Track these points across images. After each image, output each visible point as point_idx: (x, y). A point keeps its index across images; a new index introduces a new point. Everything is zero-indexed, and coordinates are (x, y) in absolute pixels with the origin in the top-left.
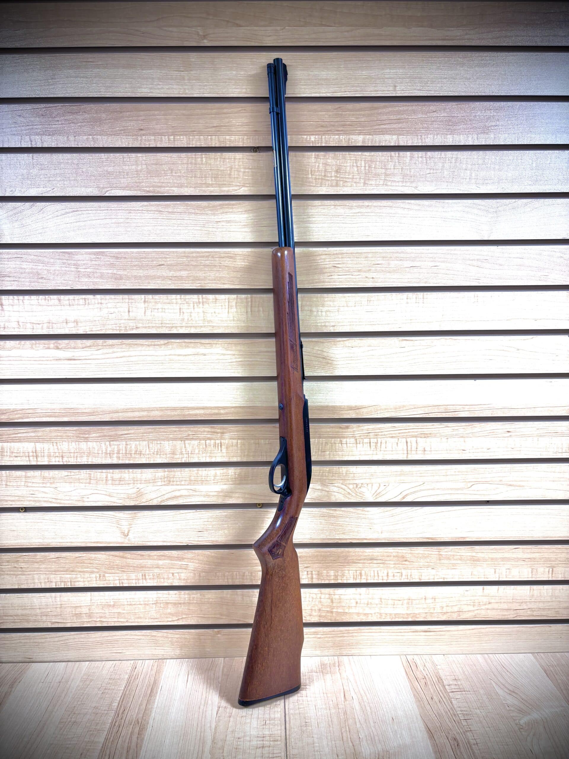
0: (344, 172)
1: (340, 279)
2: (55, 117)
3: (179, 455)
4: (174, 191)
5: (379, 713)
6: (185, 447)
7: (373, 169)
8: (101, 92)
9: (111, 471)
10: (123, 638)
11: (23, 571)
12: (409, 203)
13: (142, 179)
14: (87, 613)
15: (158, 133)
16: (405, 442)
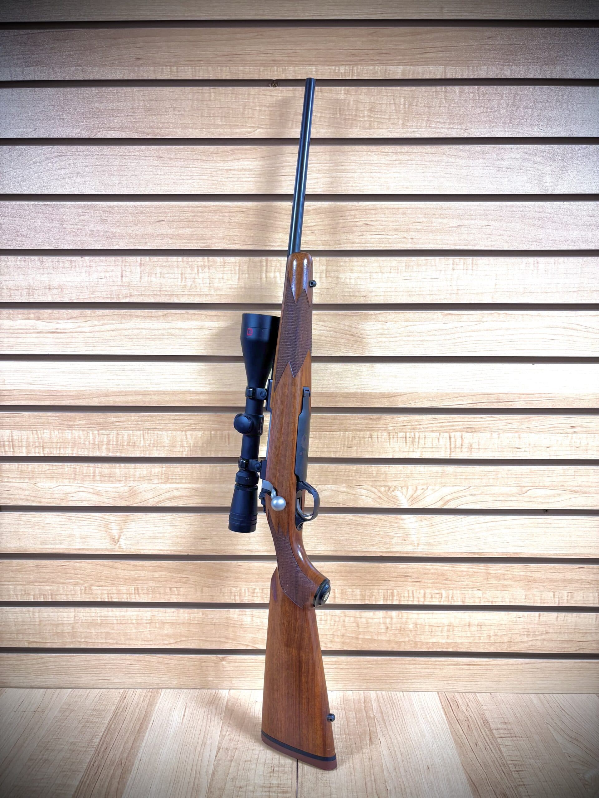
1: (373, 240)
2: (39, 46)
3: (179, 448)
4: (176, 132)
5: (411, 760)
6: (186, 439)
8: (92, 15)
9: (100, 465)
10: (112, 662)
12: (456, 149)
13: (140, 119)
14: (69, 632)
16: (448, 437)
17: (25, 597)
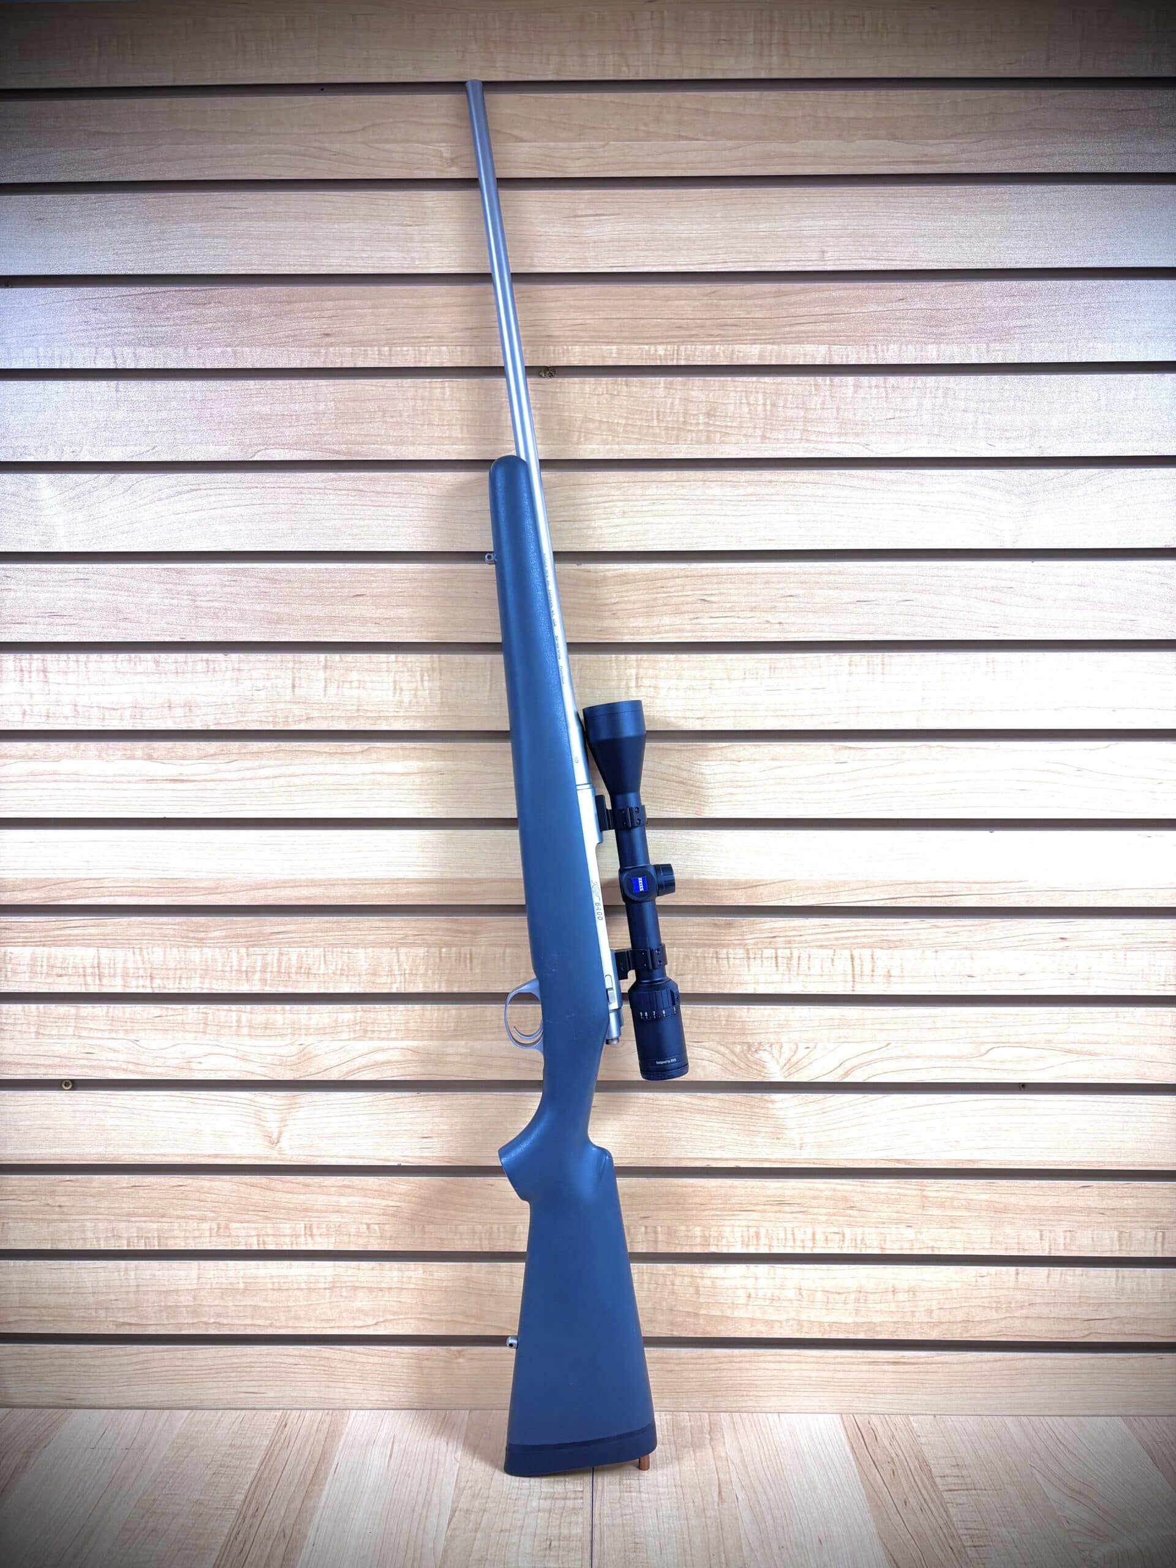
0: (723, 414)
1: (714, 626)
2: (162, 312)
3: (385, 978)
4: (388, 451)
5: (791, 1530)
7: (780, 409)
8: (252, 265)
10: (263, 1360)
11: (63, 1213)
12: (852, 476)
15: (360, 341)
16: (849, 957)
17: (112, 1241)
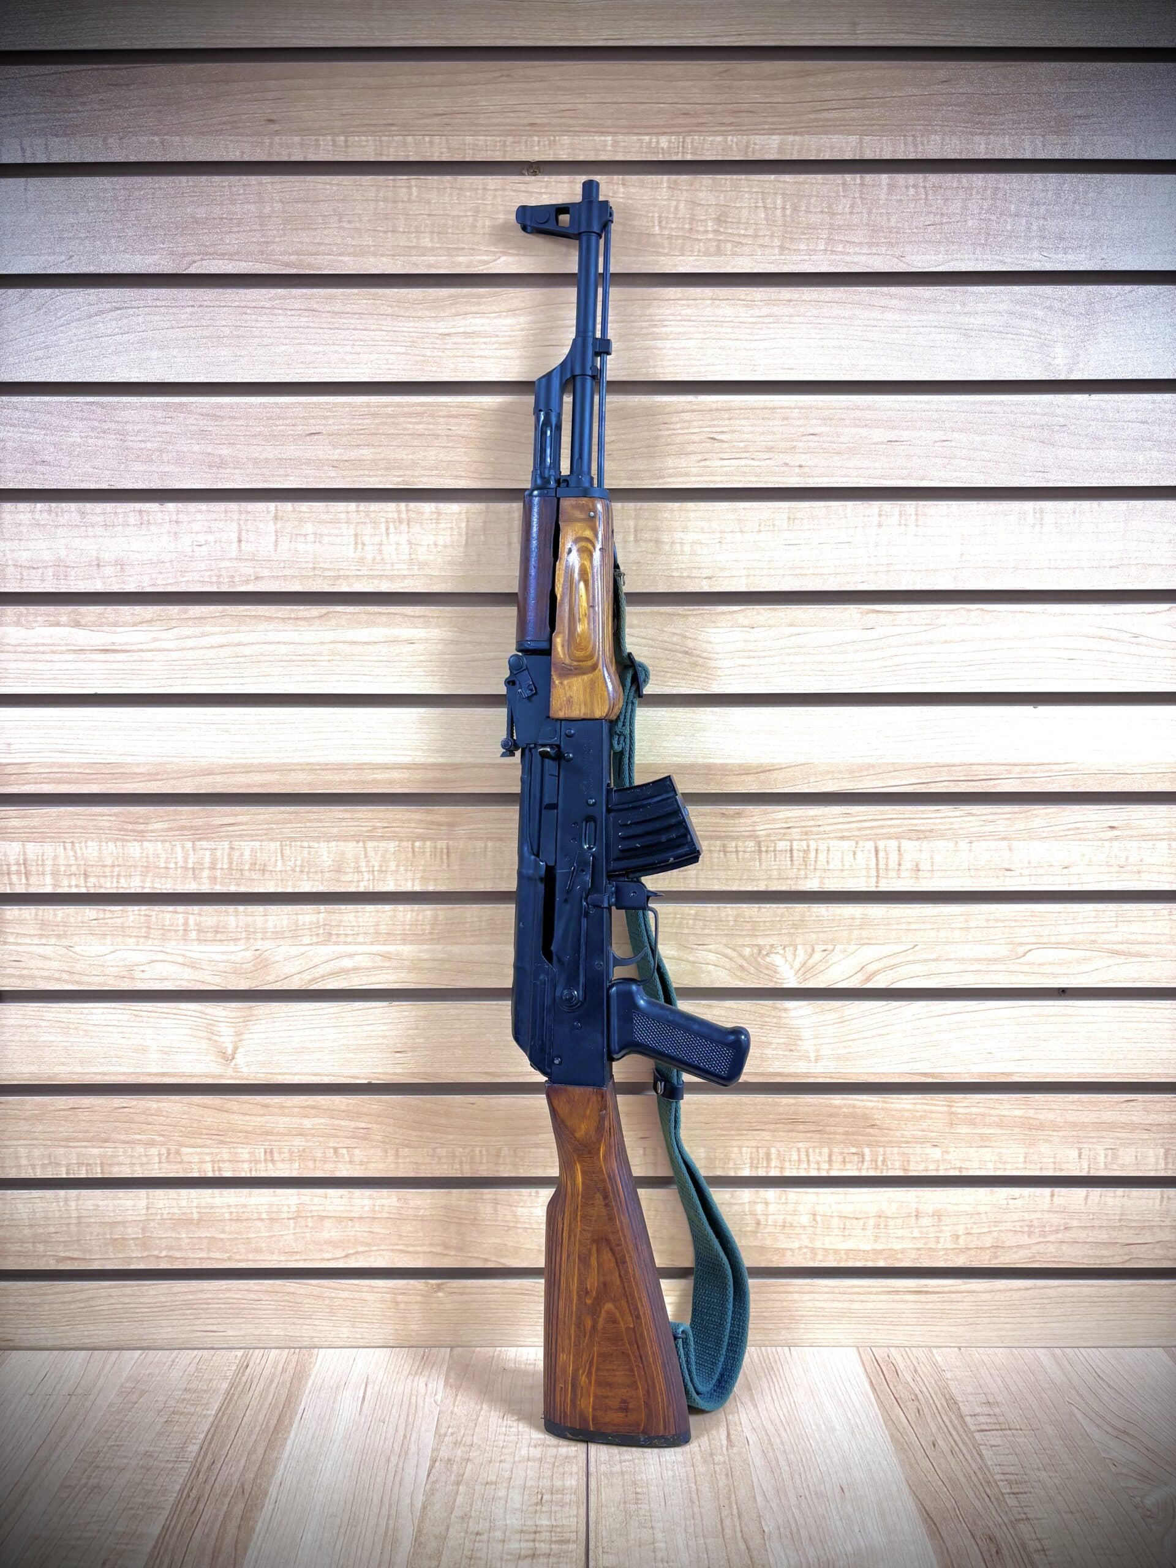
0: (734, 220)
1: (724, 469)
2: (77, 96)
3: (351, 875)
4: (345, 263)
5: (809, 1476)
6: (366, 856)
7: (802, 214)
8: (182, 37)
9: (197, 908)
10: (221, 1296)
12: (883, 294)
13: (275, 237)
14: (137, 1239)
15: (309, 129)
16: (873, 849)
17: (49, 1169)
